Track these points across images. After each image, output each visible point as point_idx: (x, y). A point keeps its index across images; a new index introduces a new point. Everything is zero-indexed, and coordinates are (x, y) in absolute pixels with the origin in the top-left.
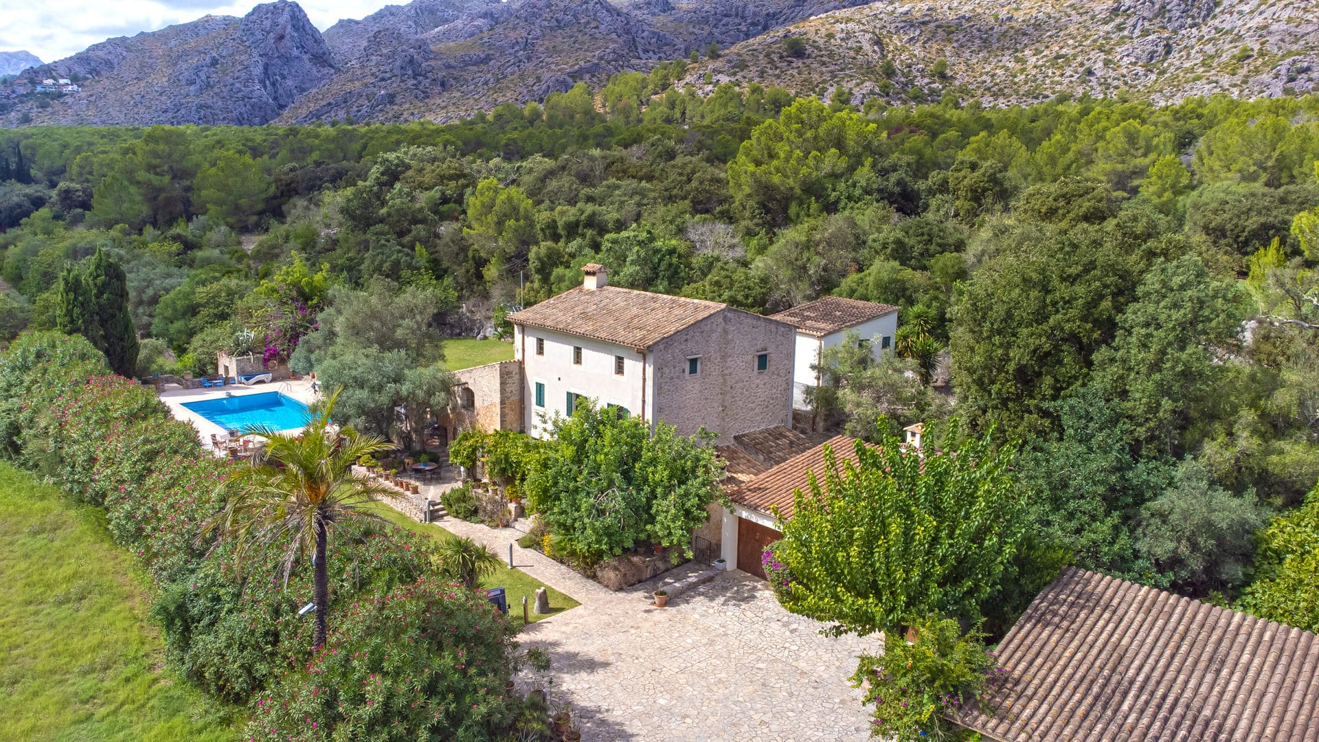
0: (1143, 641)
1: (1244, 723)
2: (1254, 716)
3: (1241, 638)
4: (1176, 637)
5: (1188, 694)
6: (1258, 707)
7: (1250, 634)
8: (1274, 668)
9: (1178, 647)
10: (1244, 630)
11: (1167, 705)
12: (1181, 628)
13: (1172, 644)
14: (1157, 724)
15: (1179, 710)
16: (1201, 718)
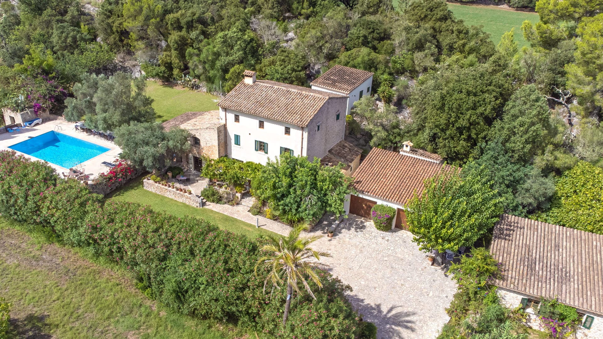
0: (533, 242)
1: (572, 269)
2: (574, 265)
3: (561, 236)
4: (542, 238)
5: (553, 261)
6: (574, 261)
7: (563, 234)
8: (574, 246)
9: (544, 242)
10: (561, 233)
11: (549, 266)
12: (543, 234)
13: (542, 242)
14: (549, 273)
15: (552, 267)
16: (560, 269)
